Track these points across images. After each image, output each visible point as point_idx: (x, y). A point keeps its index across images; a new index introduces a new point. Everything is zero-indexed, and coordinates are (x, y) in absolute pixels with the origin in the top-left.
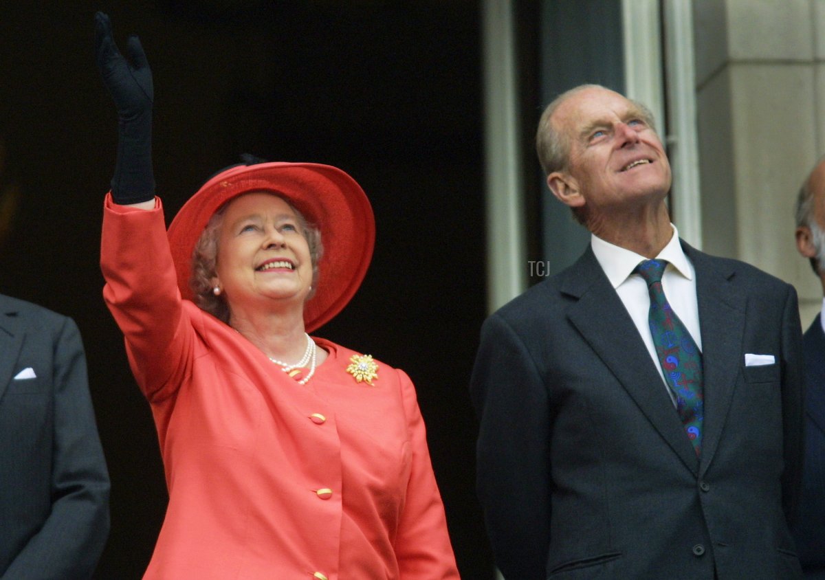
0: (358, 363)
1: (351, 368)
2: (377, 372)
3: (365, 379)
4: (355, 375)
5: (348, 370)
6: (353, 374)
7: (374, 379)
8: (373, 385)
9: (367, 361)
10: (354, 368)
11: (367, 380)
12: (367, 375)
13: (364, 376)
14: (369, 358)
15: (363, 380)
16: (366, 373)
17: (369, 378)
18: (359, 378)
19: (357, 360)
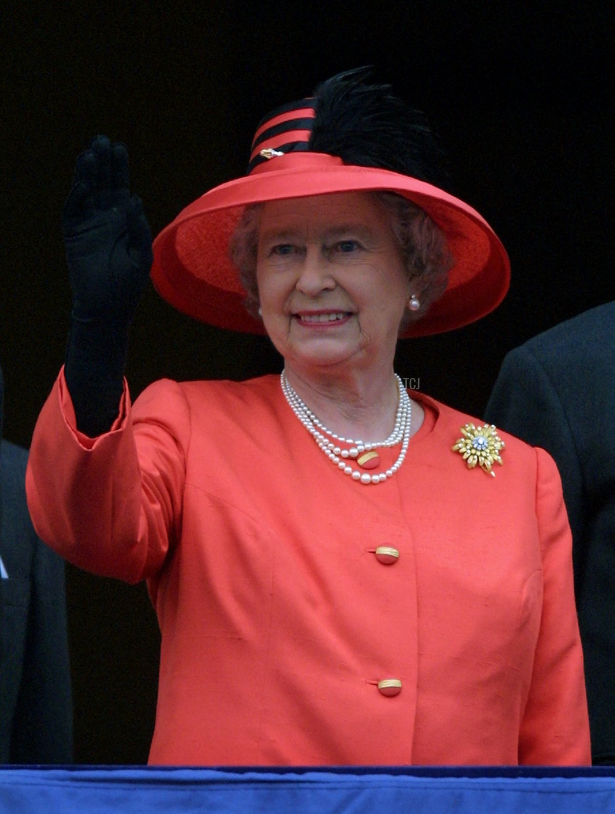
0: (472, 437)
1: (460, 445)
2: (501, 452)
3: (481, 464)
4: (465, 456)
5: (455, 448)
6: (462, 454)
7: (495, 464)
8: (493, 473)
9: (487, 435)
10: (466, 444)
11: (484, 465)
12: (486, 458)
13: (481, 459)
14: (492, 430)
15: (478, 465)
16: (484, 454)
17: (488, 463)
18: (472, 461)
19: (472, 432)
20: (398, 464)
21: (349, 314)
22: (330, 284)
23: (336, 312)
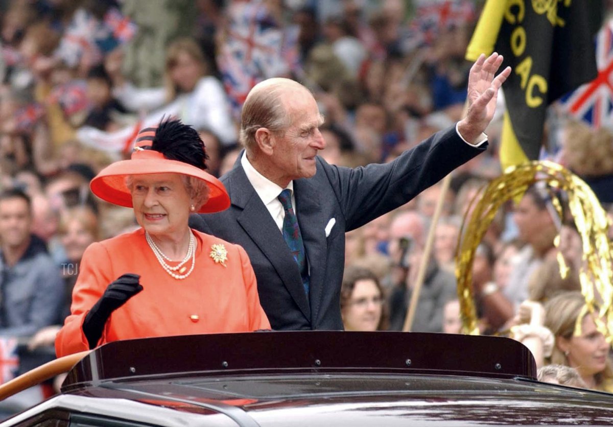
0: (216, 250)
2: (227, 256)
5: (211, 255)
6: (213, 258)
7: (225, 261)
8: (225, 265)
9: (221, 249)
10: (214, 254)
12: (222, 259)
13: (220, 259)
15: (219, 262)
16: (221, 257)
17: (223, 261)
18: (217, 261)
20: (193, 268)
21: (164, 215)
22: (156, 203)
23: (160, 214)
